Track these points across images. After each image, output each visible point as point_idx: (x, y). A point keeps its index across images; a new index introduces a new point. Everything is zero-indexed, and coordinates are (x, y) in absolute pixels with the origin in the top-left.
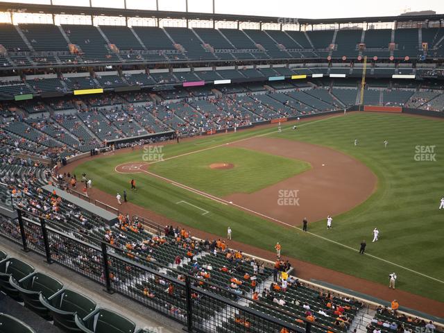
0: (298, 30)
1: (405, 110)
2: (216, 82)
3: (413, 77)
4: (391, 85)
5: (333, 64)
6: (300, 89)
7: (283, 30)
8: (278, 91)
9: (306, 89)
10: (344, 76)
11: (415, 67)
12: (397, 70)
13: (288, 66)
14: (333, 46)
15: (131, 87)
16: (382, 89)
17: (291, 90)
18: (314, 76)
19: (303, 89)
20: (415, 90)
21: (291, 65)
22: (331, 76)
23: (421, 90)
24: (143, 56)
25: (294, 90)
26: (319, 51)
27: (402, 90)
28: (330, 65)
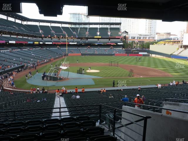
0: (21, 23)
1: (82, 55)
3: (76, 43)
5: (44, 39)
10: (51, 43)
14: (41, 31)
18: (40, 43)
21: (29, 38)
22: (46, 43)
23: (79, 48)
25: (35, 49)
26: (36, 32)
27: (73, 48)
28: (42, 39)
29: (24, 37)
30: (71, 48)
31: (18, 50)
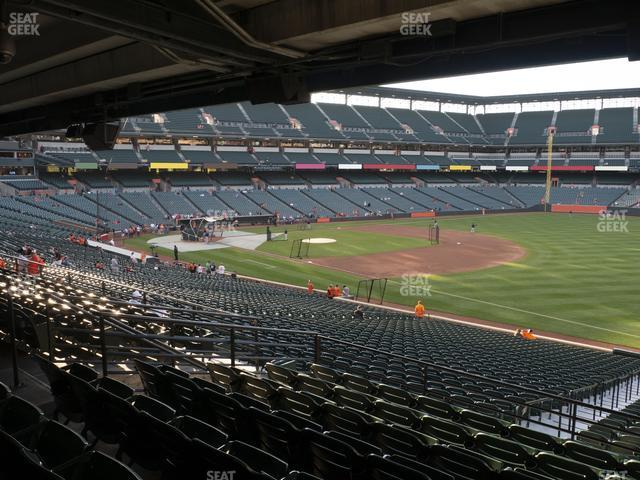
0: (465, 112)
2: (342, 166)
3: (625, 168)
4: (594, 181)
5: (512, 154)
6: (462, 185)
7: (443, 111)
8: (429, 185)
9: (472, 185)
10: (525, 168)
11: (629, 157)
12: (602, 160)
13: (446, 154)
14: (510, 131)
15: (225, 165)
16: (580, 186)
17: (448, 185)
18: (483, 168)
19: (466, 185)
20: (629, 187)
21: (450, 154)
22: (508, 168)
23: (638, 187)
24: (246, 129)
25: (454, 185)
26: (492, 137)
27: (610, 187)
28: (508, 156)
29: (426, 153)
30: (602, 186)
31: (368, 186)
